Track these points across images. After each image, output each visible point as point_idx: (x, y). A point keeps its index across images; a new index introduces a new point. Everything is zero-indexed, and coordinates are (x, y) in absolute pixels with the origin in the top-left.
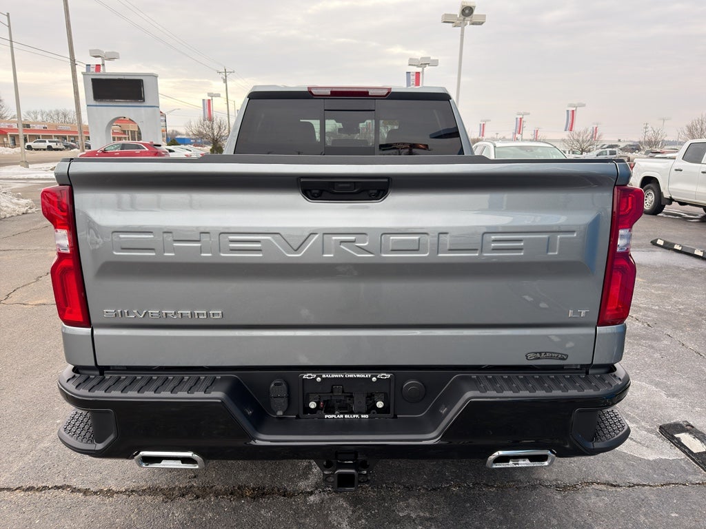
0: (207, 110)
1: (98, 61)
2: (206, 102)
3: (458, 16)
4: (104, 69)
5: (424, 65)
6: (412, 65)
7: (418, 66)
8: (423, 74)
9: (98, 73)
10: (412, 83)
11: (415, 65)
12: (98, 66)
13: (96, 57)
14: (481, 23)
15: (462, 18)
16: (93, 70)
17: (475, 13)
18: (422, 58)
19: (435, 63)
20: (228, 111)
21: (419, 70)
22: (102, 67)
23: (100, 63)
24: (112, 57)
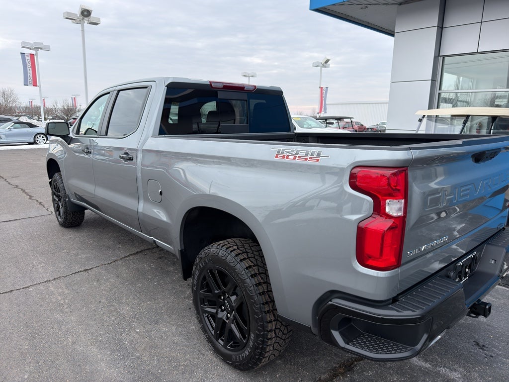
3: (78, 16)
5: (37, 49)
6: (25, 47)
7: (30, 49)
8: (37, 56)
10: (27, 62)
11: (27, 48)
14: (96, 24)
15: (82, 17)
17: (92, 15)
18: (35, 43)
19: (47, 49)
21: (33, 52)
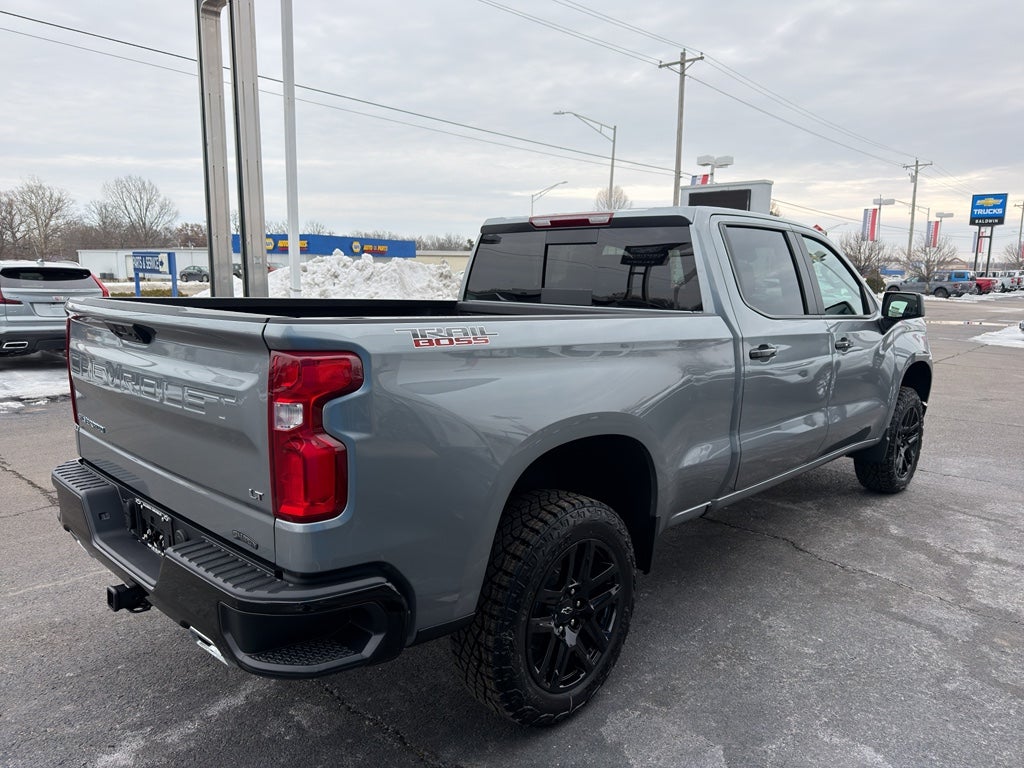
0: (869, 225)
1: (707, 170)
2: (870, 213)
4: (712, 179)
9: (704, 186)
12: (705, 177)
13: (704, 165)
16: (699, 182)
20: (912, 224)
22: (709, 179)
23: (709, 173)
24: (724, 164)
